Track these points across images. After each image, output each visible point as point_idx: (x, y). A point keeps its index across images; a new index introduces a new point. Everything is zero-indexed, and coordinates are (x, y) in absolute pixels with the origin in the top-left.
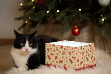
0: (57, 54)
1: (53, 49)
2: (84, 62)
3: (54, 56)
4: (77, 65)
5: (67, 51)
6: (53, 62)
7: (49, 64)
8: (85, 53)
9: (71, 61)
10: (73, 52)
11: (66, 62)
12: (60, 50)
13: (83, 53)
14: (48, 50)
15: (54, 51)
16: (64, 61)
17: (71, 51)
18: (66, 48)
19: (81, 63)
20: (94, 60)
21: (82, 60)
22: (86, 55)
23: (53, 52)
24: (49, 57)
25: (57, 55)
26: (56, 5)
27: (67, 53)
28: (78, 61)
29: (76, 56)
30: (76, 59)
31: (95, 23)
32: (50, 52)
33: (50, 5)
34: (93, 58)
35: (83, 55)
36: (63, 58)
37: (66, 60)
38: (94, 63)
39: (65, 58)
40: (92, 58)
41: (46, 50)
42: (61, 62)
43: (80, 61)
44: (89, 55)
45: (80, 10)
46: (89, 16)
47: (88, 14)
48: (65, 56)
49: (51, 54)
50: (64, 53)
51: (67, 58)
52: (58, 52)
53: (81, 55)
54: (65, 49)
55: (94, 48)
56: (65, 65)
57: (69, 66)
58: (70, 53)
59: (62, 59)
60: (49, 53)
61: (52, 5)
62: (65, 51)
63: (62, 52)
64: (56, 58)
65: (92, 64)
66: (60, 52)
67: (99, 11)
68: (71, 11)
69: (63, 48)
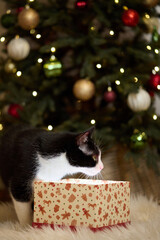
0: (59, 201)
1: (49, 192)
2: (110, 214)
3: (52, 206)
4: (98, 220)
5: (78, 194)
6: (50, 217)
7: (41, 221)
8: (113, 197)
9: (86, 213)
10: (90, 195)
11: (77, 215)
12: (65, 192)
13: (110, 197)
14: (40, 195)
15: (52, 195)
16: (73, 214)
17: (87, 193)
18: (78, 188)
19: (106, 216)
20: (128, 212)
21: (107, 211)
22: (114, 201)
23: (50, 198)
24: (42, 209)
25: (57, 203)
26: (46, 116)
27: (79, 198)
28: (100, 212)
29: (97, 202)
30: (97, 209)
31: (125, 145)
32: (44, 198)
33: (34, 116)
34: (127, 210)
35: (108, 201)
36: (70, 207)
37: (77, 211)
38: (128, 218)
39: (74, 208)
40: (124, 209)
41: (36, 195)
42: (67, 215)
43: (103, 214)
44: (119, 202)
45: (93, 122)
46: (111, 134)
47: (109, 130)
48: (74, 204)
49: (45, 202)
50: (72, 198)
51: (78, 207)
52: (60, 198)
53: (105, 202)
54: (75, 190)
55: (128, 190)
56: (74, 221)
57: (82, 223)
58: (84, 198)
59: (68, 211)
60: (42, 200)
61: (38, 116)
62: (75, 194)
63: (68, 196)
64: (56, 209)
65: (124, 220)
66: (64, 197)
68: (76, 126)
69: (71, 189)
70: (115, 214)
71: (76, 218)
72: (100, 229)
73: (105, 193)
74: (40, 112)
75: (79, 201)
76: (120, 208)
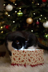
0: (20, 56)
1: (17, 53)
2: (37, 61)
4: (33, 63)
6: (17, 62)
8: (38, 55)
9: (29, 60)
10: (31, 54)
11: (26, 61)
12: (22, 53)
13: (37, 55)
14: (14, 54)
15: (18, 54)
18: (27, 52)
20: (43, 60)
21: (36, 60)
22: (38, 56)
23: (17, 55)
24: (14, 59)
26: (17, 29)
27: (27, 55)
28: (34, 60)
29: (33, 56)
30: (33, 59)
31: (42, 38)
33: (13, 29)
36: (24, 58)
38: (43, 62)
39: (25, 58)
41: (12, 54)
42: (23, 61)
43: (35, 60)
44: (40, 57)
45: (32, 31)
46: (38, 35)
47: (37, 33)
48: (25, 57)
49: (15, 57)
50: (25, 55)
51: (27, 58)
52: (21, 55)
53: (35, 56)
56: (25, 63)
57: (28, 64)
58: (29, 55)
59: (23, 60)
60: (14, 56)
61: (15, 29)
62: (26, 54)
64: (19, 59)
65: (42, 62)
66: (22, 55)
67: (44, 31)
69: (24, 52)
70: (39, 61)
71: (26, 62)
72: (34, 66)
73: (35, 53)
74: (15, 28)
75: (27, 56)
76: (40, 59)
